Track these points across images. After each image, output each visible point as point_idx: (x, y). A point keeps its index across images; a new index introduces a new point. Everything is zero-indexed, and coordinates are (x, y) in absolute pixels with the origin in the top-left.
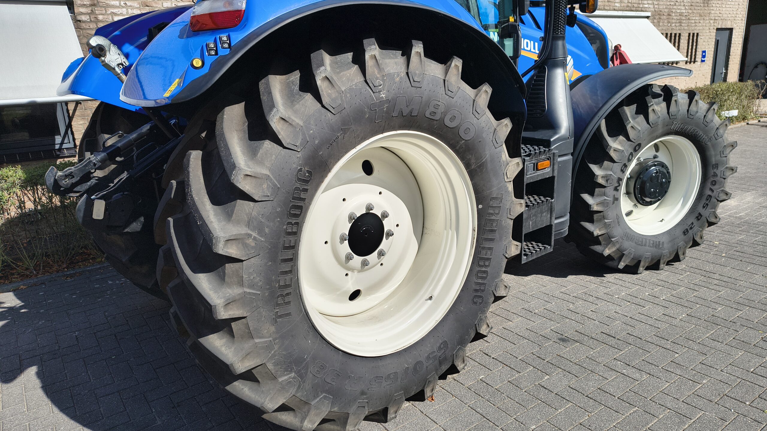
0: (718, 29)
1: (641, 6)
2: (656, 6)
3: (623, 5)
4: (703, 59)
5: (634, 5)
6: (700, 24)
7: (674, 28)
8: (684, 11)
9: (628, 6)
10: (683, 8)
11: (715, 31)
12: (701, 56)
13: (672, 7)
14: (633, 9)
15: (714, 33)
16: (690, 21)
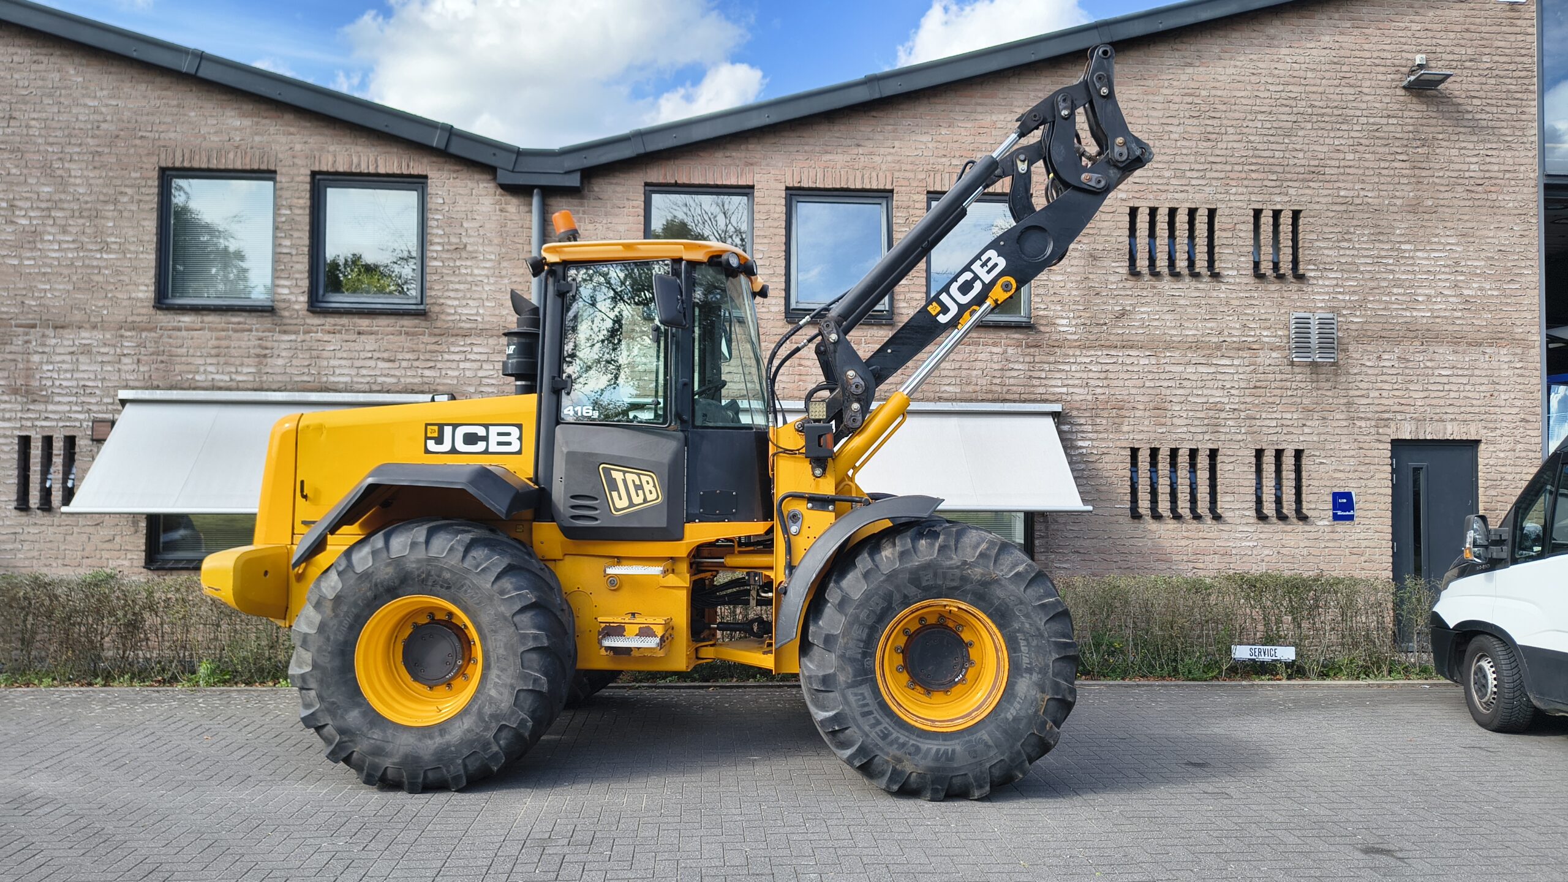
0: (1397, 445)
1: (1041, 390)
2: (1099, 390)
3: (970, 388)
4: (1339, 513)
5: (1014, 388)
6: (1306, 430)
7: (1183, 436)
8: (1226, 400)
9: (991, 391)
10: (1220, 393)
11: (1389, 446)
12: (1331, 506)
13: (1168, 392)
14: (1008, 397)
15: (1385, 451)
16: (1253, 422)
